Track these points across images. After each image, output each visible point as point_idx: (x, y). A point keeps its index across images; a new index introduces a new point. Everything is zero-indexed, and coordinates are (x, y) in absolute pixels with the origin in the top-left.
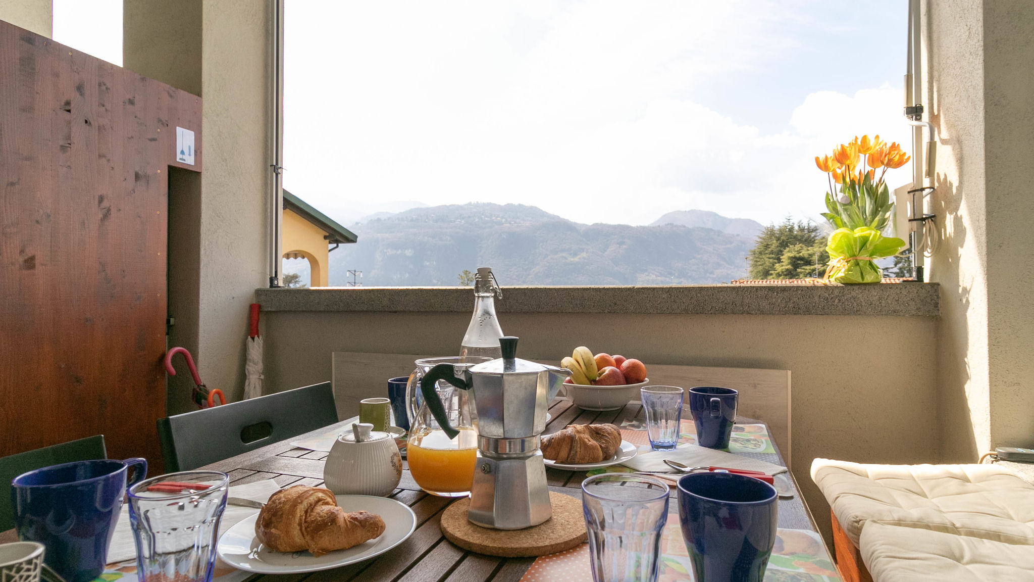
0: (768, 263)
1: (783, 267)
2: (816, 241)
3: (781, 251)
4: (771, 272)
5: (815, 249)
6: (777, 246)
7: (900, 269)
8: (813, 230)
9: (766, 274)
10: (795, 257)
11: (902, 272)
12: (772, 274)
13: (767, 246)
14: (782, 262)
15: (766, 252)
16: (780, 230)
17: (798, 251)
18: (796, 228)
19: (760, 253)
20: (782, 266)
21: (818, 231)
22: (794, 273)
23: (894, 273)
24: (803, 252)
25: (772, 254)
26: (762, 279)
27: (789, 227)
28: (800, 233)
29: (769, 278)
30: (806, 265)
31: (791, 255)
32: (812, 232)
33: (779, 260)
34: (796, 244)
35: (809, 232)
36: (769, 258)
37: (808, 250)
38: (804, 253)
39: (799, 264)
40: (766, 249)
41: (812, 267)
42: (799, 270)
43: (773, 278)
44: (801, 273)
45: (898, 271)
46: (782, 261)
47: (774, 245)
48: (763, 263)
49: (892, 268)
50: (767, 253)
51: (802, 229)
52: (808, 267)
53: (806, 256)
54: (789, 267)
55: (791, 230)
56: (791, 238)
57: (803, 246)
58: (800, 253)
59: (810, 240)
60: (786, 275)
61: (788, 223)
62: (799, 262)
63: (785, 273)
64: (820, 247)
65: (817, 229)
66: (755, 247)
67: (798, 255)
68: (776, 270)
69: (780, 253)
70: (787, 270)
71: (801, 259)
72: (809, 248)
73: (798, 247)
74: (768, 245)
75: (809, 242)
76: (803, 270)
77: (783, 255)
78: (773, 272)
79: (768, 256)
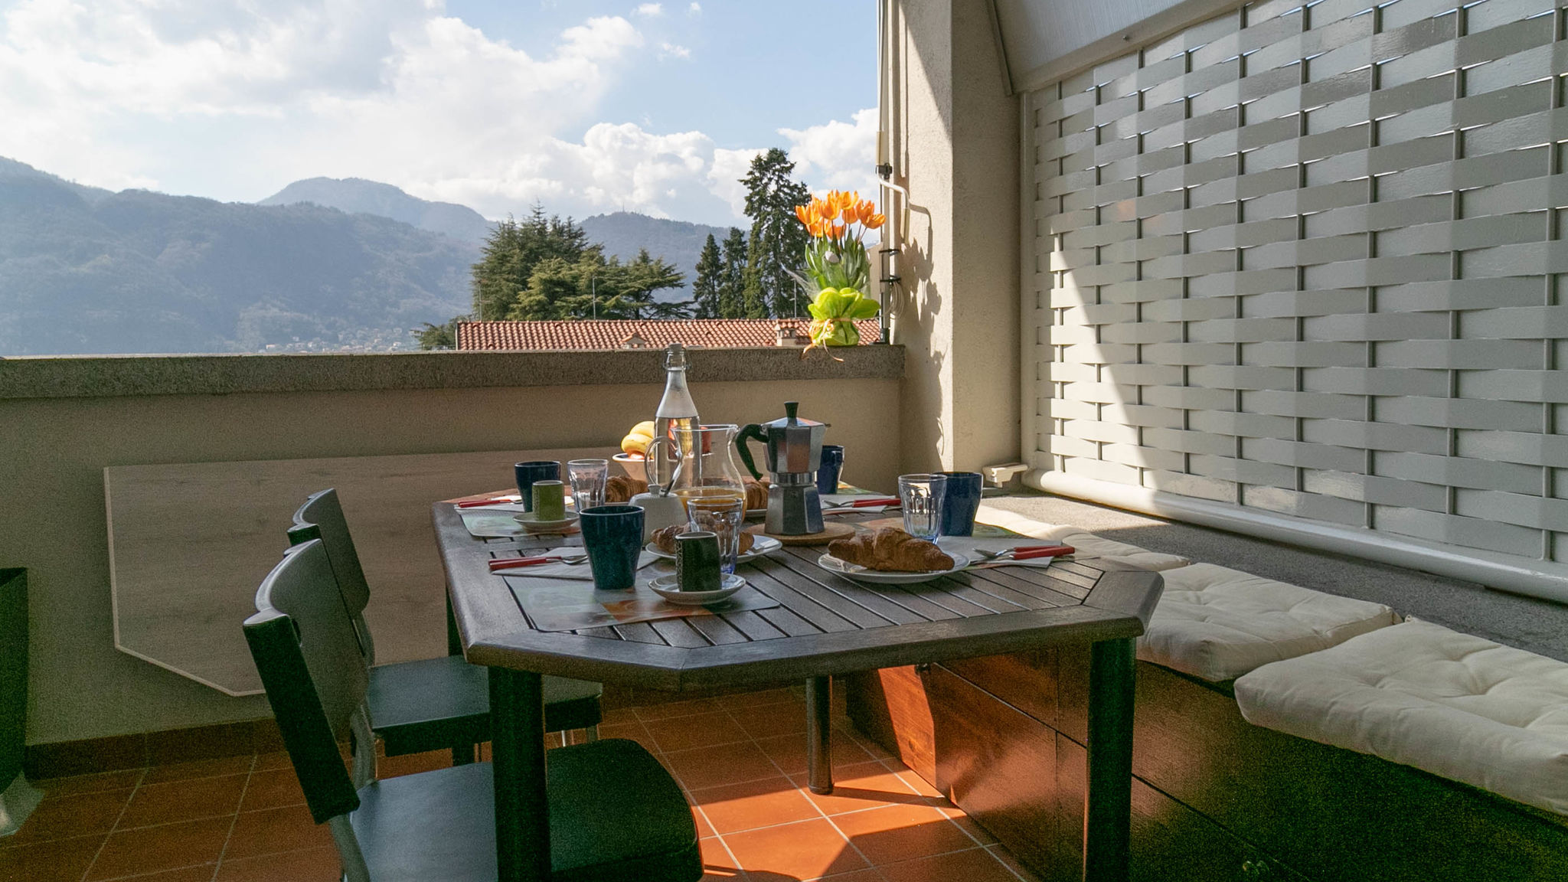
0: (506, 287)
1: (532, 298)
2: (584, 254)
3: (528, 269)
4: (511, 306)
5: (582, 268)
6: (522, 260)
7: (702, 304)
8: (576, 233)
9: (502, 310)
10: (551, 281)
11: (705, 309)
12: (513, 310)
13: (503, 259)
14: (530, 288)
15: (504, 269)
16: (525, 232)
17: (555, 270)
18: (550, 229)
19: (492, 271)
20: (531, 295)
21: (584, 237)
22: (550, 308)
23: (695, 311)
24: (564, 272)
25: (514, 274)
26: (497, 319)
27: (538, 227)
28: (555, 238)
29: (508, 317)
30: (569, 295)
31: (544, 276)
32: (575, 237)
33: (525, 285)
34: (552, 257)
35: (571, 238)
36: (507, 280)
37: (571, 269)
38: (565, 274)
39: (557, 292)
40: (502, 264)
41: (579, 298)
42: (558, 303)
43: (516, 317)
44: (562, 307)
45: (699, 307)
46: (529, 285)
47: (516, 257)
48: (497, 288)
49: (692, 303)
50: (504, 272)
51: (559, 231)
52: (571, 299)
53: (568, 279)
54: (542, 297)
55: (542, 231)
56: (542, 247)
57: (563, 261)
58: (560, 272)
59: (573, 252)
60: (536, 312)
61: (537, 220)
62: (558, 289)
63: (536, 308)
64: (590, 265)
65: (582, 234)
66: (483, 259)
67: (555, 278)
68: (520, 303)
69: (527, 272)
70: (539, 302)
71: (560, 283)
72: (572, 266)
73: (554, 263)
74: (505, 256)
75: (572, 255)
76: (564, 304)
77: (531, 276)
78: (515, 306)
79: (506, 276)
